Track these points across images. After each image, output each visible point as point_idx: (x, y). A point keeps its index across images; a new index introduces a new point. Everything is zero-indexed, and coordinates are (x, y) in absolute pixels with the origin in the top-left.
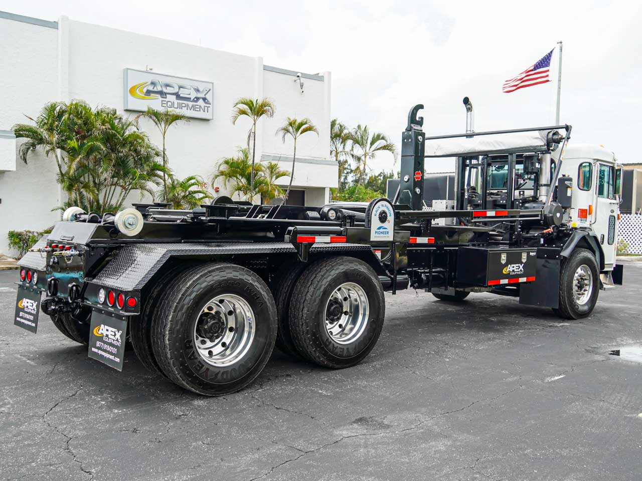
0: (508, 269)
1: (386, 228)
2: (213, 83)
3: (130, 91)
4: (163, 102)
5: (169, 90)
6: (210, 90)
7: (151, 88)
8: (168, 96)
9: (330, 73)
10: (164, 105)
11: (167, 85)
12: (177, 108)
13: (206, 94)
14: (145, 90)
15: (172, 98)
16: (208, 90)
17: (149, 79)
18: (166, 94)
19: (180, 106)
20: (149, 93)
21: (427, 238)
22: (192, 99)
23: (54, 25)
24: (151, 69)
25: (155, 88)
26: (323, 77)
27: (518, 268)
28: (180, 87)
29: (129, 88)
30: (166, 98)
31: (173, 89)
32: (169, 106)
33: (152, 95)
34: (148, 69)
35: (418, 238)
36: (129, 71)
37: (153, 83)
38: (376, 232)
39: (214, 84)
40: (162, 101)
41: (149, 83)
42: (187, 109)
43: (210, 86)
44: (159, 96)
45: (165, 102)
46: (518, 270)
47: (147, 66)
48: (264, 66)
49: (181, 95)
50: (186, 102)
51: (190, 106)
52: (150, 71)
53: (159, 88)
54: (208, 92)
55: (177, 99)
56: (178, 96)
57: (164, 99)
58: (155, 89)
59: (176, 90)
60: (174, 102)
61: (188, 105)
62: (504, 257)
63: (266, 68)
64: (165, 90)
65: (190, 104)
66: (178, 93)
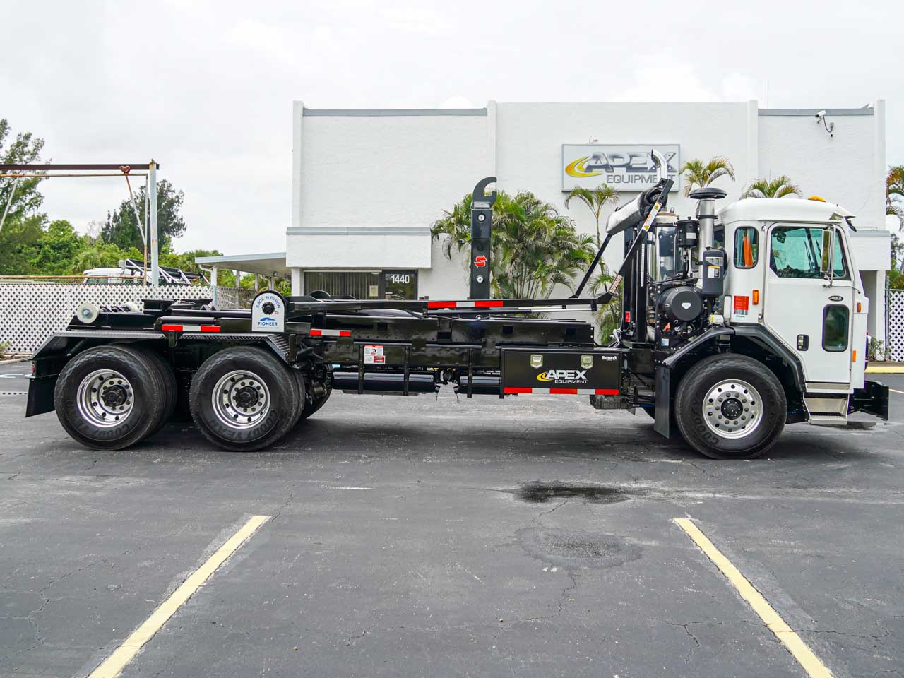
0: (549, 376)
1: (273, 320)
2: (679, 145)
3: (566, 169)
4: (610, 177)
5: (617, 162)
6: (674, 154)
7: (593, 163)
8: (615, 169)
9: (882, 102)
10: (610, 181)
11: (614, 157)
12: (629, 182)
13: (669, 160)
14: (585, 166)
15: (623, 171)
16: (672, 154)
17: (591, 152)
18: (612, 167)
19: (632, 180)
20: (590, 168)
21: (339, 331)
22: (649, 169)
23: (483, 112)
24: (596, 141)
25: (599, 162)
26: (872, 108)
27: (573, 375)
28: (632, 157)
29: (565, 167)
30: (613, 172)
31: (622, 160)
32: (616, 181)
33: (594, 170)
34: (592, 141)
35: (323, 330)
36: (565, 147)
37: (596, 157)
38: (259, 323)
39: (681, 146)
40: (608, 176)
41: (591, 157)
42: (642, 182)
43: (675, 150)
44: (603, 171)
45: (612, 177)
46: (573, 378)
47: (591, 136)
48: (759, 110)
49: (634, 166)
50: (640, 174)
51: (647, 178)
52: (596, 143)
53: (604, 162)
54: (671, 158)
55: (627, 171)
56: (629, 167)
57: (610, 174)
58: (599, 164)
59: (627, 160)
60: (623, 176)
61: (643, 177)
62: (537, 361)
63: (762, 113)
64: (611, 163)
65: (646, 175)
66: (629, 164)
